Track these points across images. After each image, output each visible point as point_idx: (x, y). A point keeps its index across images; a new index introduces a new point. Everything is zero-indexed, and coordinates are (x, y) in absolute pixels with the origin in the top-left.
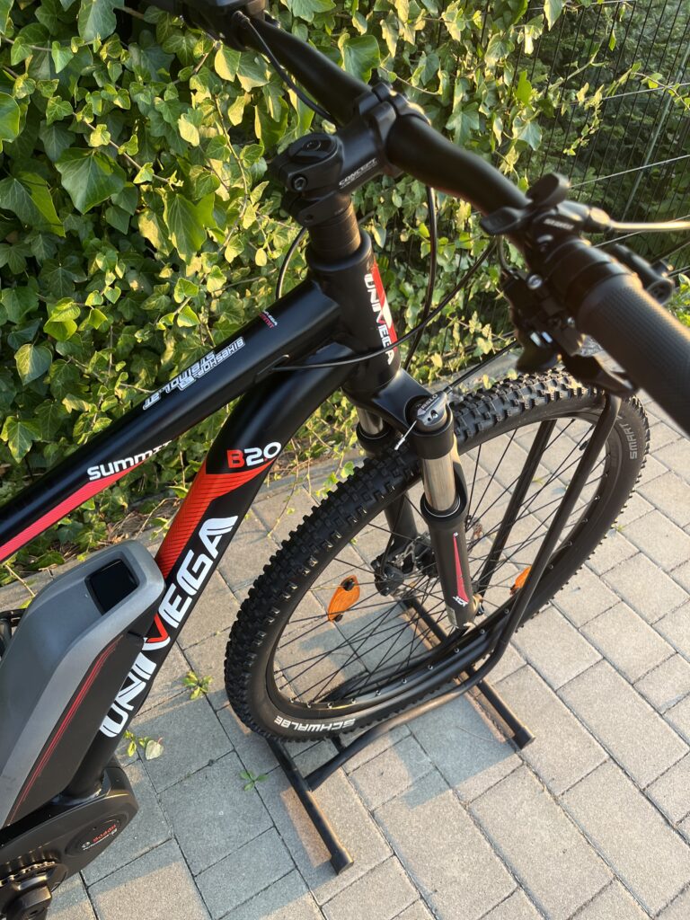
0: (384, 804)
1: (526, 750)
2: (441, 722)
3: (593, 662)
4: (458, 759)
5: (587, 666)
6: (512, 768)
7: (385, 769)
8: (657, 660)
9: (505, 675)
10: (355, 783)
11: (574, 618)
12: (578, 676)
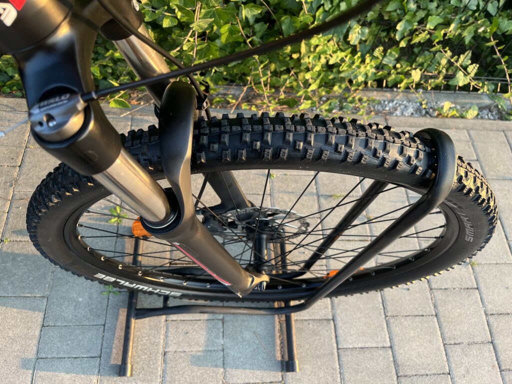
0: (176, 352)
1: (289, 374)
2: (246, 323)
3: (380, 345)
4: (241, 353)
5: (374, 345)
6: (272, 380)
7: (191, 331)
8: (429, 370)
9: (311, 318)
10: (167, 328)
11: (389, 308)
12: (363, 348)
